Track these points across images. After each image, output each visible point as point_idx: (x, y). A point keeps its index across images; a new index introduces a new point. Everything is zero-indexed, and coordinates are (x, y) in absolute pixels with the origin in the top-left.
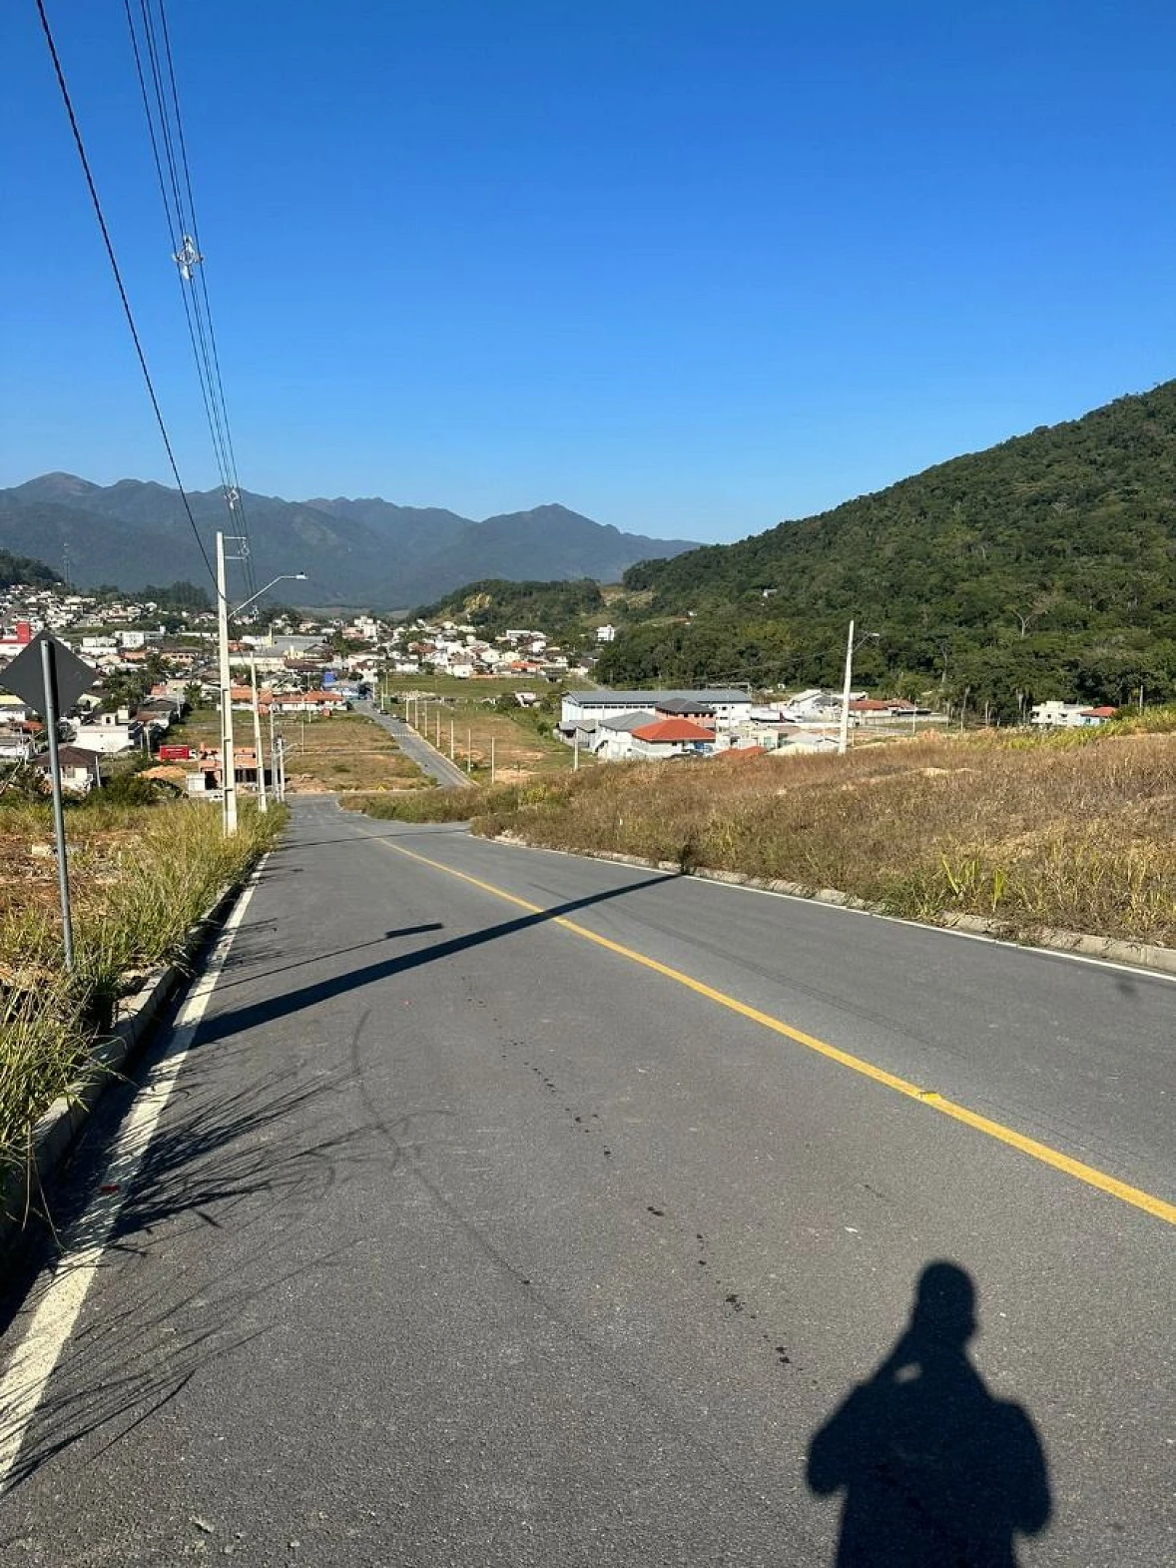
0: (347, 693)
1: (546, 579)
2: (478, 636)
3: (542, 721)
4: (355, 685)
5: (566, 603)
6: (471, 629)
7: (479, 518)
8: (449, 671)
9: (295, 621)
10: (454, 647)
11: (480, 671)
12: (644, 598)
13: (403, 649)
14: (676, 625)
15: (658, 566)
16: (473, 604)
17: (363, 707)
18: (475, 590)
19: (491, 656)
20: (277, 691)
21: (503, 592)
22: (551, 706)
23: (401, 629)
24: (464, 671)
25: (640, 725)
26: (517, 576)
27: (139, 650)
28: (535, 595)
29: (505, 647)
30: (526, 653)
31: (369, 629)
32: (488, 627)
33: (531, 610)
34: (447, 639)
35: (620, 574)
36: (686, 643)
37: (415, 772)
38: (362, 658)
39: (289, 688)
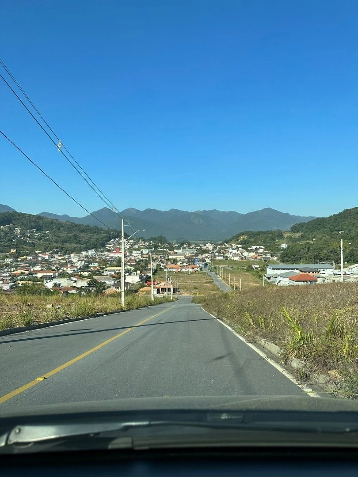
0: (201, 266)
1: (264, 230)
2: (243, 248)
3: (260, 274)
4: (204, 263)
5: (271, 237)
6: (241, 246)
7: (244, 213)
8: (232, 258)
9: (189, 245)
10: (234, 251)
11: (242, 259)
12: (298, 235)
13: (219, 252)
14: (307, 243)
15: (302, 225)
16: (242, 238)
17: (205, 270)
18: (242, 234)
19: (246, 254)
20: (181, 265)
21: (251, 234)
22: (263, 270)
23: (219, 247)
24: (237, 258)
25: (292, 275)
26: (255, 230)
28: (261, 235)
29: (251, 251)
30: (257, 253)
31: (210, 246)
32: (246, 245)
33: (260, 240)
34: (233, 249)
35: (290, 227)
36: (311, 249)
38: (206, 255)
39: (185, 264)
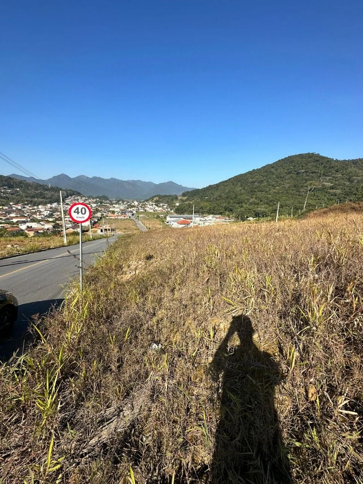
0: (130, 215)
1: (168, 194)
2: (155, 205)
3: (163, 220)
4: (131, 213)
5: (171, 199)
6: (154, 203)
7: (157, 183)
8: (149, 211)
9: (123, 202)
10: (150, 207)
11: (154, 211)
12: (186, 198)
13: (141, 207)
14: (189, 203)
15: (188, 192)
16: (155, 199)
17: (132, 218)
18: (155, 196)
19: (157, 208)
20: (117, 215)
21: (160, 197)
22: (165, 218)
23: (142, 203)
24: (152, 211)
25: (179, 221)
26: (162, 194)
27: (95, 207)
28: (166, 197)
29: (160, 207)
30: (163, 208)
31: (136, 203)
32: (157, 203)
33: (165, 200)
34: (150, 205)
35: (182, 193)
36: (190, 206)
37: (138, 229)
38: (133, 208)
39: (120, 214)
